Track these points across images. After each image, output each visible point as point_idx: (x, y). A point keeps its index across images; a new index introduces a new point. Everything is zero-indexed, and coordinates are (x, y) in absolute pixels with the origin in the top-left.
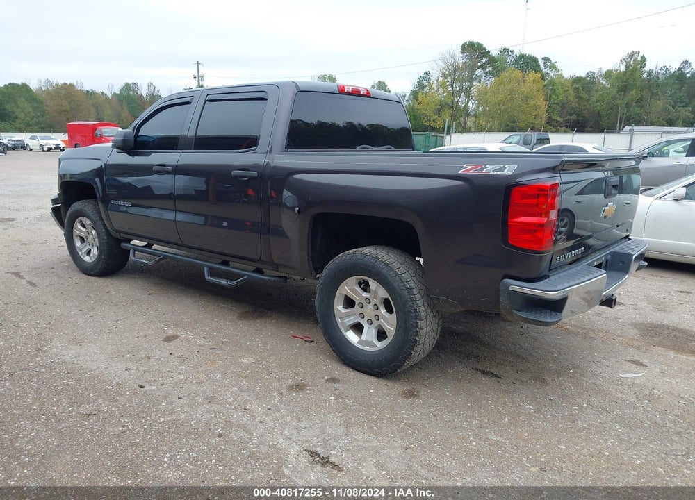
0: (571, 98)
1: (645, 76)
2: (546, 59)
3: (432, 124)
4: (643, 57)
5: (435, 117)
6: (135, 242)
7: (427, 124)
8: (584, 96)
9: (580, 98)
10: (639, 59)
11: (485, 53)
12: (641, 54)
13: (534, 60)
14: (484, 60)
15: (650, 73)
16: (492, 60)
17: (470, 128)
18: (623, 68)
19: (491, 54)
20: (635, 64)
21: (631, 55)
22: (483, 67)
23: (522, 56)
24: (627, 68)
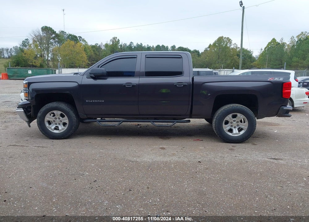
0: (92, 54)
1: (119, 47)
2: (80, 37)
3: (34, 64)
4: (118, 39)
5: (34, 61)
6: (98, 119)
7: (31, 64)
8: (98, 53)
9: (96, 54)
10: (117, 40)
11: (54, 32)
12: (118, 38)
13: (76, 37)
14: (54, 35)
15: (121, 46)
16: (57, 36)
17: (51, 66)
18: (111, 43)
19: (56, 33)
20: (115, 41)
21: (114, 38)
22: (54, 38)
23: (70, 35)
24: (113, 43)
